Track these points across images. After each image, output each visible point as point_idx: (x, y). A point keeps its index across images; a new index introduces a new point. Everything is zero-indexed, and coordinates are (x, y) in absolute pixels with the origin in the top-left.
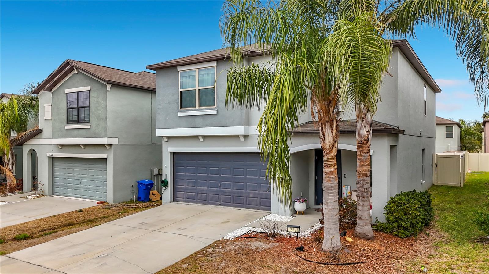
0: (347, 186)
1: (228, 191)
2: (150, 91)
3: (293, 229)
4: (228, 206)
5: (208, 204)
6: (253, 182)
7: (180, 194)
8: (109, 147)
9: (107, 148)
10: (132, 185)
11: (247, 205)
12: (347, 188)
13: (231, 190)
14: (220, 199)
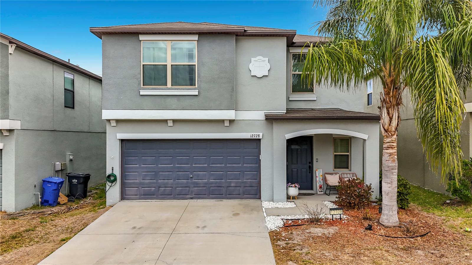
0: (319, 170)
1: (203, 182)
2: (52, 62)
3: (336, 211)
4: (202, 199)
5: (175, 198)
6: (236, 170)
7: (130, 191)
8: (9, 133)
9: (4, 135)
10: (35, 185)
11: (228, 196)
12: (319, 172)
13: (206, 181)
14: (192, 192)
